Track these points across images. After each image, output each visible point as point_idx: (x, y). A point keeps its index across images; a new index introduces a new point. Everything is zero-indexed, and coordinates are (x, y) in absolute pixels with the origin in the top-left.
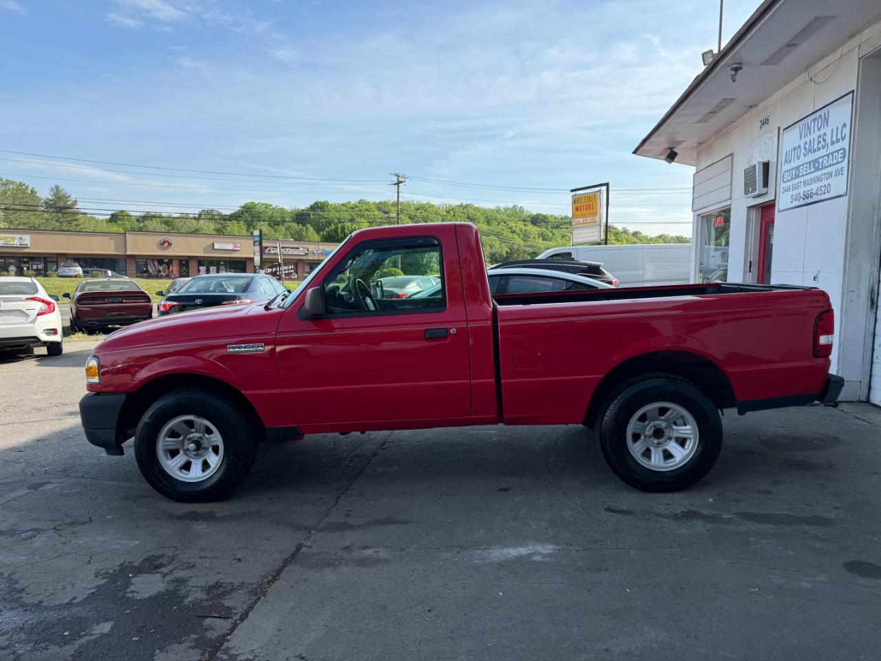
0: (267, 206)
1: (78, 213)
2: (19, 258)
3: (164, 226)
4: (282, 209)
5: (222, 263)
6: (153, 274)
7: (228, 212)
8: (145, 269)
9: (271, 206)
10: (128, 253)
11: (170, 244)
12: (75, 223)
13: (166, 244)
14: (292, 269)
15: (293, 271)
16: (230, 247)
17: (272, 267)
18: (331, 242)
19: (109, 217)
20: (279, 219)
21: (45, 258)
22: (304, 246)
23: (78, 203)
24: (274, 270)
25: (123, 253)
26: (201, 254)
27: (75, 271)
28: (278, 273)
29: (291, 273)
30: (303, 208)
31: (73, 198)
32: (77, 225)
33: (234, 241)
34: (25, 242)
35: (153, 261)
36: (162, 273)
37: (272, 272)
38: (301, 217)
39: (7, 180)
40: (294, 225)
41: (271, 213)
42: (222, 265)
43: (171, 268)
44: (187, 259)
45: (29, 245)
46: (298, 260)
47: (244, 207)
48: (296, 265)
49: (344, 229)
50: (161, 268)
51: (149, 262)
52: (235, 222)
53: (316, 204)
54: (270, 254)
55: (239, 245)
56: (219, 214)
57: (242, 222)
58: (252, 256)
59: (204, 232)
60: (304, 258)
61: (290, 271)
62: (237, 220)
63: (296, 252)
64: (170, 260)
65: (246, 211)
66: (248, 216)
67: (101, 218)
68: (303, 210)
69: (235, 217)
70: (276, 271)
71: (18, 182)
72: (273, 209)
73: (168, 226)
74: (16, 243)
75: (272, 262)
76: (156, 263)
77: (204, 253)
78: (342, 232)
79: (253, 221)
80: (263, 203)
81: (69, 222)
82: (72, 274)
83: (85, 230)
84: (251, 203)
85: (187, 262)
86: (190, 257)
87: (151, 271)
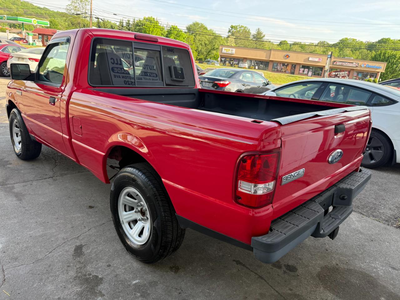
0: (354, 40)
1: (263, 41)
2: (230, 58)
3: (300, 48)
4: (362, 42)
5: (311, 68)
6: (279, 70)
7: (331, 43)
8: (276, 67)
9: (356, 40)
10: (271, 59)
11: (289, 57)
12: (262, 45)
13: (287, 56)
14: (346, 74)
15: (347, 75)
16: (317, 60)
17: (336, 72)
18: (375, 61)
19: (278, 43)
20: (358, 47)
21: (239, 59)
22: (357, 62)
23: (265, 36)
24: (337, 73)
25: (268, 59)
26: (302, 62)
27: (245, 65)
28: (338, 75)
29: (346, 76)
30: (374, 42)
31: (264, 34)
32: (263, 46)
33: (319, 57)
34: (233, 52)
35: (280, 64)
36: (283, 70)
37: (335, 74)
38: (371, 47)
39: (241, 26)
40: (365, 50)
41: (354, 44)
42: (311, 69)
43: (287, 68)
44: (295, 64)
45: (234, 53)
46: (351, 69)
47: (341, 41)
48: (349, 72)
49: (386, 54)
50: (283, 68)
51: (279, 64)
52: (334, 48)
53: (382, 39)
54: (336, 65)
55: (321, 59)
56: (328, 44)
57: (337, 48)
58: (324, 65)
59: (317, 53)
60: (355, 69)
61: (345, 75)
62: (335, 47)
63: (351, 65)
64: (288, 64)
65: (341, 43)
66: (343, 45)
67: (275, 43)
68: (373, 43)
69: (335, 46)
70: (338, 74)
71: (245, 26)
72: (357, 41)
73: (302, 49)
74: (230, 52)
75: (336, 69)
76: (281, 65)
77: (304, 62)
78: (384, 55)
79: (343, 48)
80: (352, 38)
81: (260, 45)
82: (243, 67)
83: (265, 49)
84: (346, 38)
85: (295, 66)
86: (297, 63)
87: (278, 68)
